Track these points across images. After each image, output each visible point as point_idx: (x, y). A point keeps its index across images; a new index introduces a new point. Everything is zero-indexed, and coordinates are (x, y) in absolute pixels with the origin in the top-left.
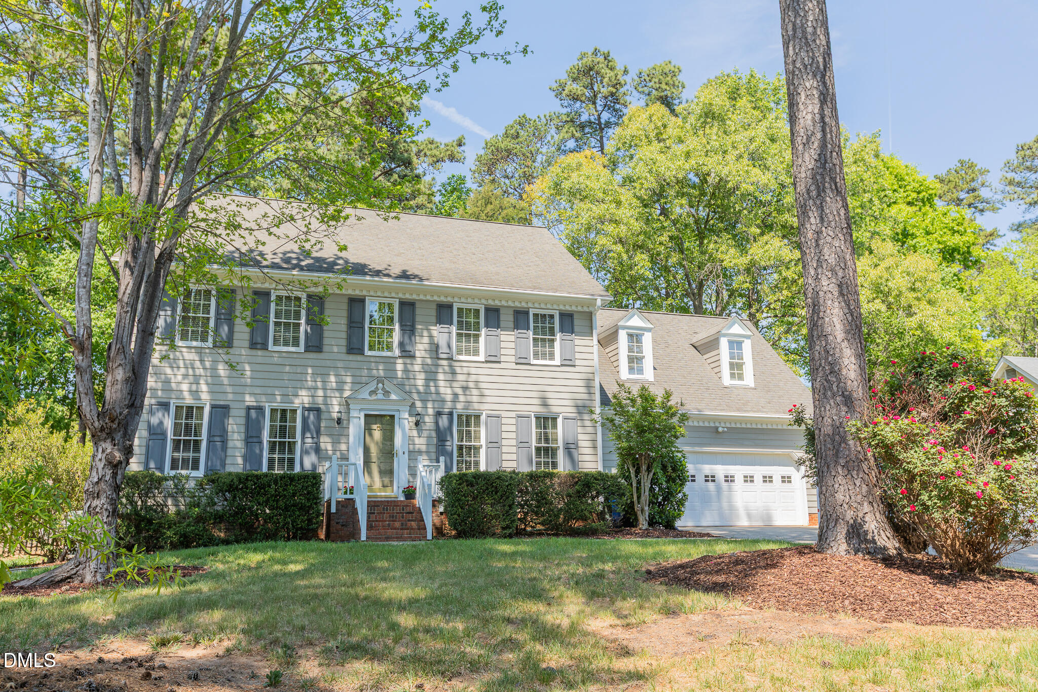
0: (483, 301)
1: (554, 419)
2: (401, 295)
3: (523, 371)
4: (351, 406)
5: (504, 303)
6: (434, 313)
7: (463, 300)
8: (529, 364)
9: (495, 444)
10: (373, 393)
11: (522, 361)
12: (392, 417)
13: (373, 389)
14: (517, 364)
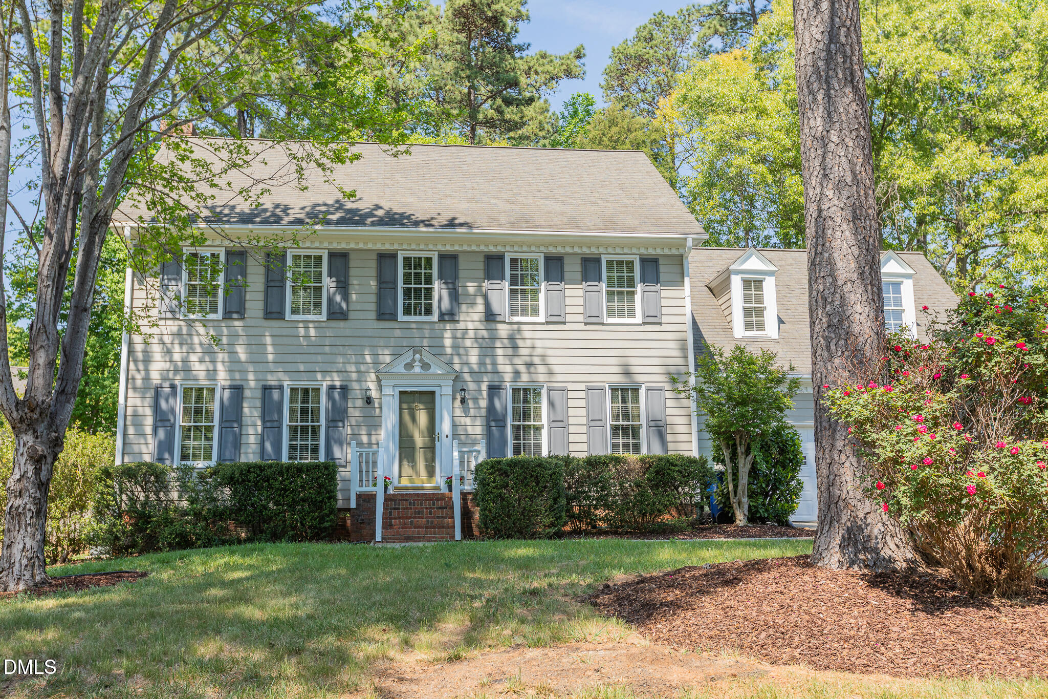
0: (542, 249)
1: (636, 391)
2: (440, 247)
3: (595, 333)
4: (383, 382)
5: (568, 250)
6: (481, 266)
7: (516, 248)
8: (602, 324)
9: (560, 423)
10: (409, 366)
11: (593, 321)
12: (433, 393)
13: (408, 361)
14: (586, 324)
